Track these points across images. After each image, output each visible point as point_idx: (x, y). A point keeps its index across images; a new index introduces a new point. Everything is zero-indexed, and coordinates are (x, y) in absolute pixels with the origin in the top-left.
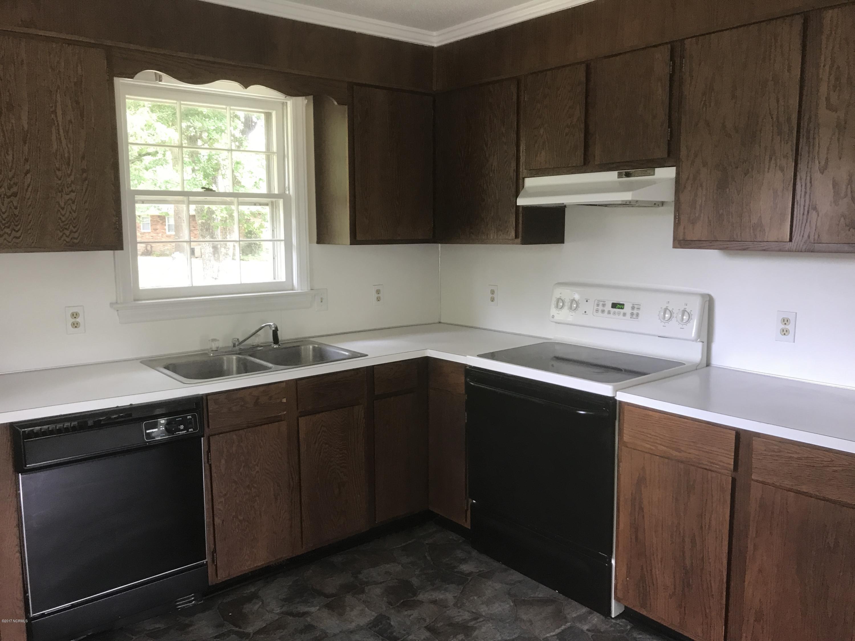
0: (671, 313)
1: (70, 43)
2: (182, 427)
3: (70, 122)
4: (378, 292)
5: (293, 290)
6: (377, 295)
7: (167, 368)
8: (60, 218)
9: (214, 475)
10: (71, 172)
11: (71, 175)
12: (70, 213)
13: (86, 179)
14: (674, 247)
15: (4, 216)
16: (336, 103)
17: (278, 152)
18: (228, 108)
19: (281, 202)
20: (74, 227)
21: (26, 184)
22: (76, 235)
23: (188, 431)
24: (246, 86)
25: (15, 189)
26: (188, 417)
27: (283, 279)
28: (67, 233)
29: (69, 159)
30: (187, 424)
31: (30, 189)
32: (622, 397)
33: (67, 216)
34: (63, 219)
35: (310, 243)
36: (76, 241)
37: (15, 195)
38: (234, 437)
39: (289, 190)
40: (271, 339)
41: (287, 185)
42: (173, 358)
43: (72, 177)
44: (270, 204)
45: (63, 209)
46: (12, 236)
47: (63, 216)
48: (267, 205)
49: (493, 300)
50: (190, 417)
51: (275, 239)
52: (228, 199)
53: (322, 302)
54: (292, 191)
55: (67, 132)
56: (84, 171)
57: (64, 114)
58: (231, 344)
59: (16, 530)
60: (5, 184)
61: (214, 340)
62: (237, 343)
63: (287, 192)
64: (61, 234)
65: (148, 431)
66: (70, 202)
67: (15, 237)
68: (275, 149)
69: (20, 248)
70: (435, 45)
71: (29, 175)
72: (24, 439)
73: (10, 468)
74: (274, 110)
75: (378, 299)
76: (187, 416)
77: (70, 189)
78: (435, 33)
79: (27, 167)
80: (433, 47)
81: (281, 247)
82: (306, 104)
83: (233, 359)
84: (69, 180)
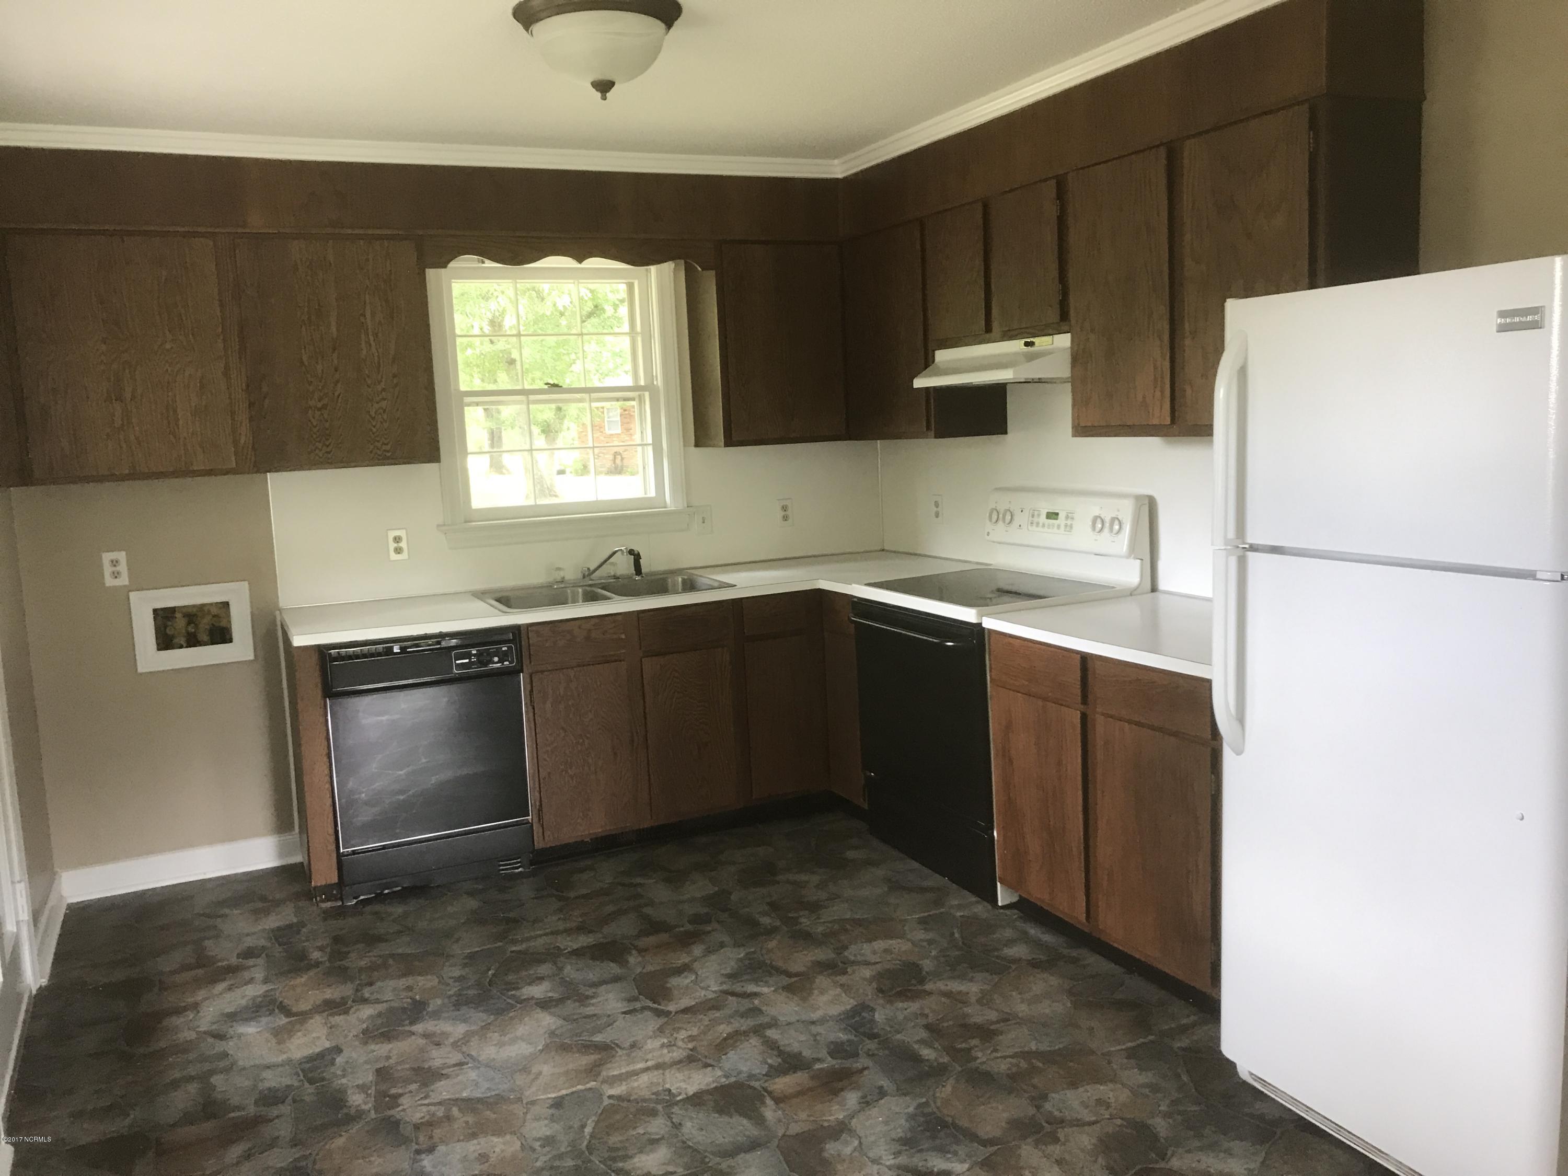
0: (1103, 522)
1: (380, 238)
2: (496, 659)
3: (380, 323)
4: (785, 508)
5: (665, 508)
6: (783, 513)
7: (499, 600)
8: (372, 430)
9: (538, 720)
10: (382, 377)
11: (381, 381)
12: (382, 423)
13: (396, 385)
14: (1074, 435)
15: (315, 430)
16: (700, 269)
17: (642, 333)
18: (576, 282)
19: (647, 394)
20: (386, 439)
21: (336, 394)
22: (388, 447)
23: (503, 664)
24: (580, 261)
25: (325, 401)
26: (504, 649)
27: (652, 493)
28: (379, 445)
29: (379, 363)
30: (503, 657)
31: (340, 400)
32: (989, 623)
33: (378, 426)
34: (374, 430)
35: (684, 446)
36: (389, 454)
37: (324, 407)
38: (561, 675)
39: (657, 379)
40: (633, 571)
41: (654, 374)
42: (507, 591)
43: (383, 385)
44: (637, 399)
45: (373, 418)
46: (323, 452)
47: (374, 427)
48: (633, 399)
49: (937, 515)
50: (506, 648)
51: (645, 442)
52: (578, 396)
53: (704, 522)
54: (659, 382)
55: (376, 335)
56: (394, 376)
57: (373, 314)
58: (580, 576)
59: (325, 759)
60: (316, 397)
61: (559, 569)
62: (587, 573)
63: (655, 383)
64: (372, 447)
65: (457, 662)
66: (381, 411)
67: (327, 452)
68: (639, 329)
69: (331, 463)
70: (840, 176)
71: (339, 385)
72: (330, 662)
73: (319, 692)
74: (635, 279)
75: (785, 518)
76: (501, 648)
77: (381, 397)
78: (836, 162)
79: (337, 376)
80: (837, 179)
81: (650, 450)
82: (674, 269)
83: (578, 592)
84: (379, 388)
